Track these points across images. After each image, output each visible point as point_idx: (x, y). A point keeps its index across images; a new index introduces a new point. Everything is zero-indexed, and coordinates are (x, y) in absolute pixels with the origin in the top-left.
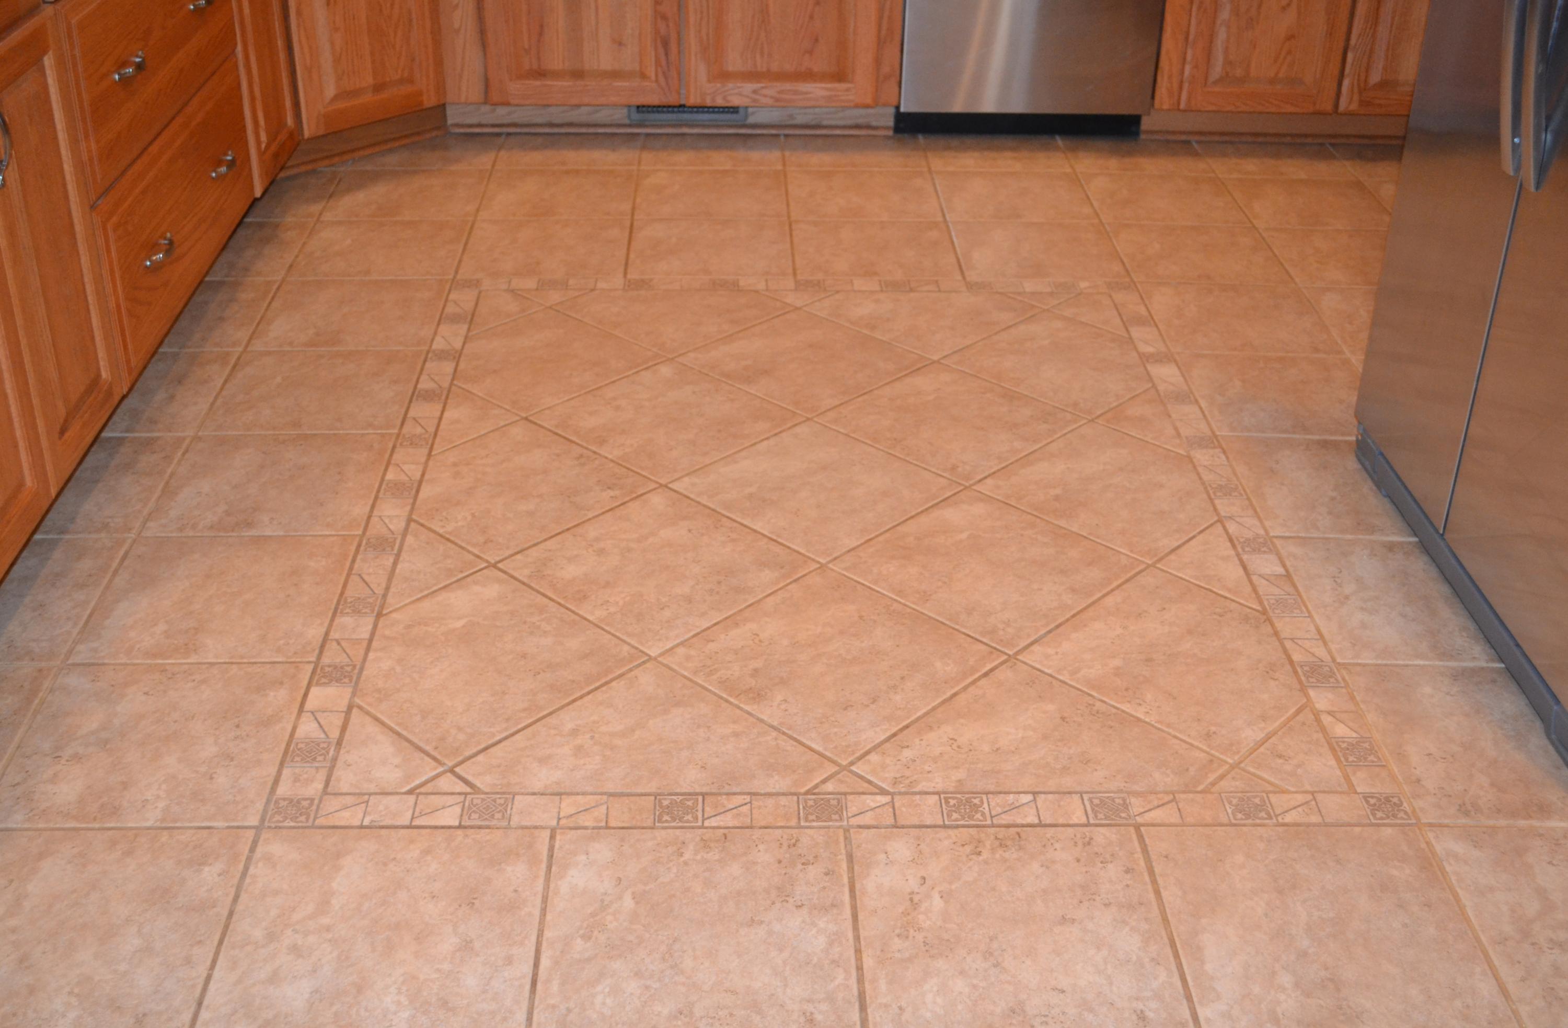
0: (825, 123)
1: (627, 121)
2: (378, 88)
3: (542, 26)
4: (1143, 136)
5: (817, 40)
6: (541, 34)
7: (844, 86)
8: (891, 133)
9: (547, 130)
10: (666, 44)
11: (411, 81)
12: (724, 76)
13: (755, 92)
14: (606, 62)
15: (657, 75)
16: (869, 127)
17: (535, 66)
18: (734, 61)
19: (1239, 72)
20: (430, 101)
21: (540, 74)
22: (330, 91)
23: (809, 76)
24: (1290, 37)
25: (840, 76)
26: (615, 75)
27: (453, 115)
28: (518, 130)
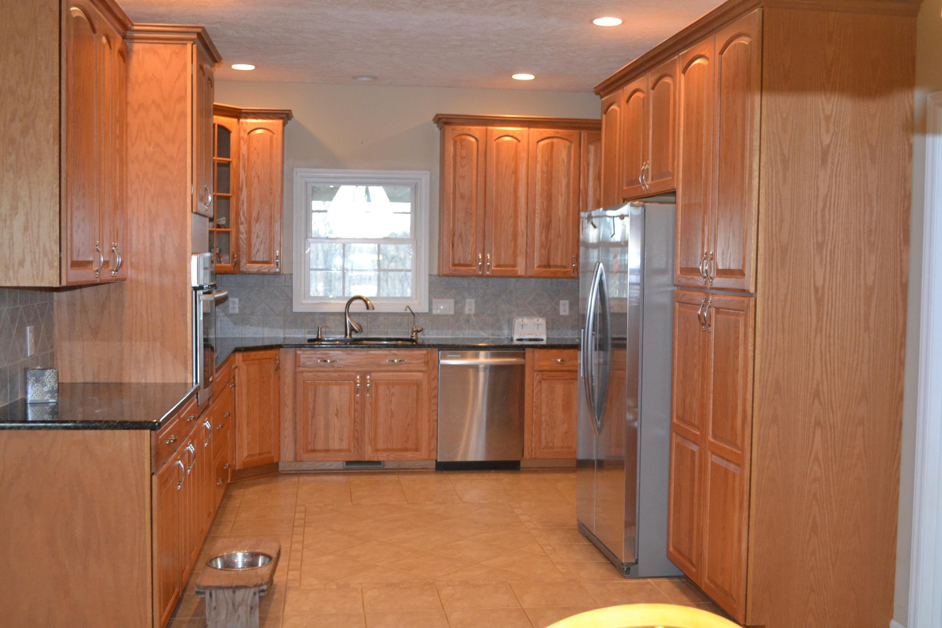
0: (411, 468)
1: (342, 468)
2: (260, 454)
3: (315, 435)
4: (521, 470)
5: (408, 438)
6: (315, 437)
7: (418, 453)
8: (435, 470)
9: (314, 472)
10: (357, 440)
11: (270, 453)
12: (377, 450)
13: (388, 456)
14: (337, 447)
15: (354, 451)
16: (427, 468)
17: (312, 448)
18: (381, 445)
19: (551, 445)
20: (275, 460)
21: (314, 451)
22: (245, 454)
23: (406, 450)
24: (566, 433)
25: (417, 450)
26: (340, 451)
27: (281, 467)
28: (304, 472)
